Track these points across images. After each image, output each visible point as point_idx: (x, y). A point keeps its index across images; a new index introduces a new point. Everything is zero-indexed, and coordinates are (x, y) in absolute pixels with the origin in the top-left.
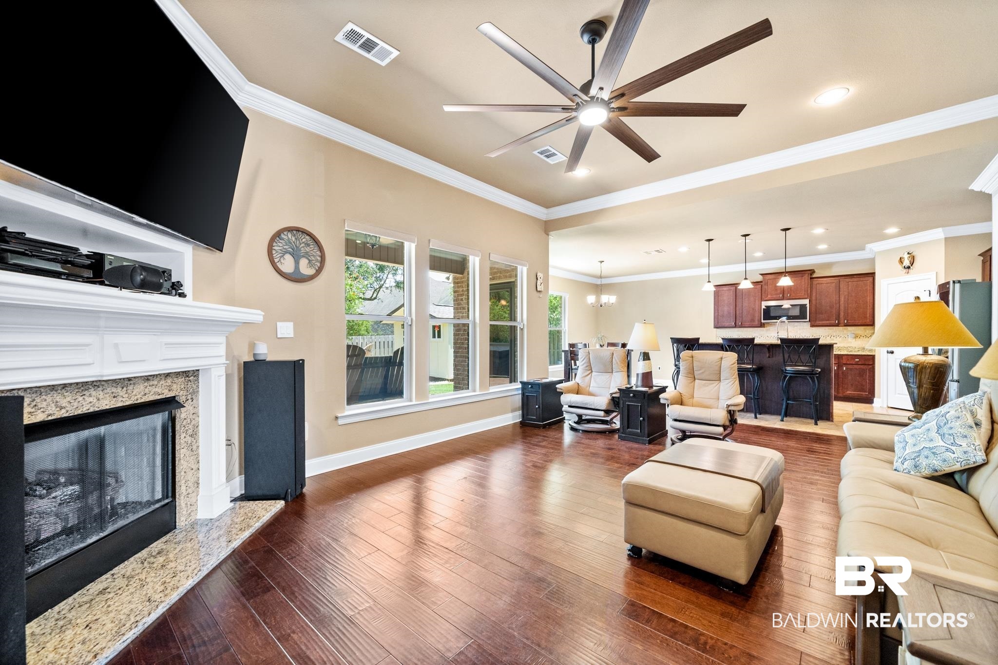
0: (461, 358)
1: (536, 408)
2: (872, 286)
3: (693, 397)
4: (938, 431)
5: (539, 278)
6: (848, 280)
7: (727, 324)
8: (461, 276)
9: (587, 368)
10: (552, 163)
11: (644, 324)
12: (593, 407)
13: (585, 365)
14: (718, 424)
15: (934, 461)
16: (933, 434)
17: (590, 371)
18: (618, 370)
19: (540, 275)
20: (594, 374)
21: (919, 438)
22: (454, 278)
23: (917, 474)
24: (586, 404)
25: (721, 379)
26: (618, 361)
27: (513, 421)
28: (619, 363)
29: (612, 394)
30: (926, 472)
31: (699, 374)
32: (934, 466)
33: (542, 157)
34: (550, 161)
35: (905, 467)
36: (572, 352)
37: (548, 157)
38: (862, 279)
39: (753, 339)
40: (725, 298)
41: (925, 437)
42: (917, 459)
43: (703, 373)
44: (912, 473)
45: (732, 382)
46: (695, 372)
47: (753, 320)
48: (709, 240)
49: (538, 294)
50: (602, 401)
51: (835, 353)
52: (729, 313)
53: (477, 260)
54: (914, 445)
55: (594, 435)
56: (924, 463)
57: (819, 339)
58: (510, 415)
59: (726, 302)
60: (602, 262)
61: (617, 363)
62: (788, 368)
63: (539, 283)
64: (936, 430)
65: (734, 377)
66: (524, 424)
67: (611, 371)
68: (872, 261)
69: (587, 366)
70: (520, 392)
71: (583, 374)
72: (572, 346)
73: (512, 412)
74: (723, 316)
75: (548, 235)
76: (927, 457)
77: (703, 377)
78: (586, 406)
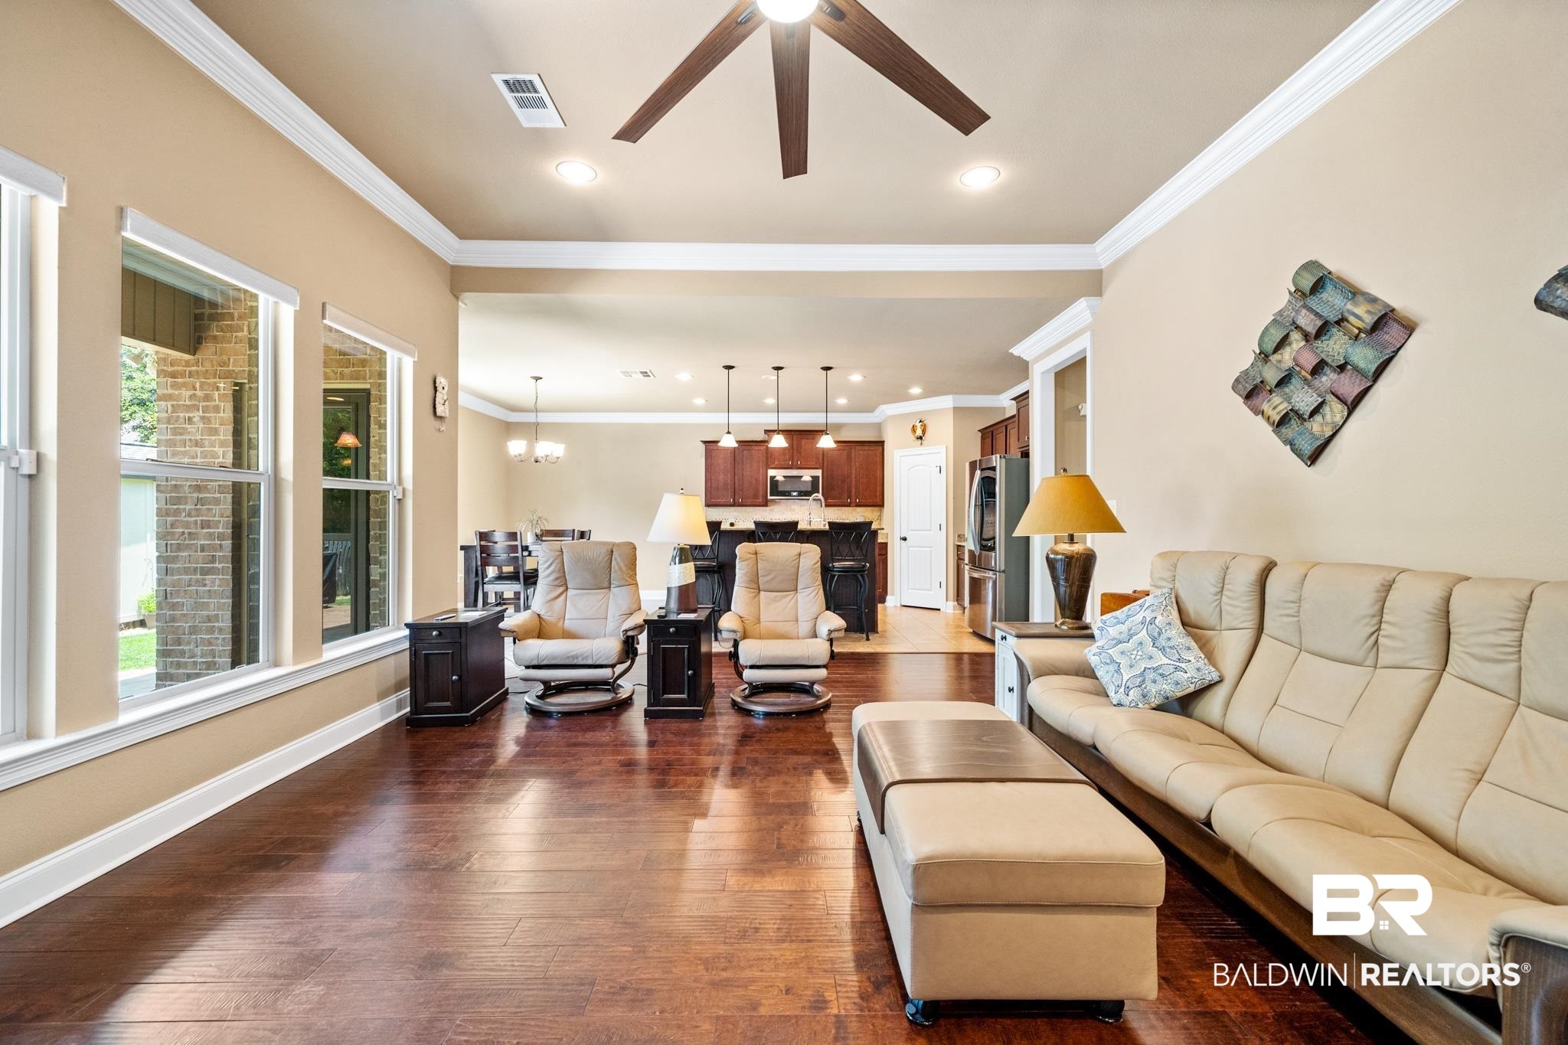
0: (186, 573)
1: (453, 682)
2: (881, 457)
3: (759, 621)
4: (1154, 644)
5: (439, 388)
6: (860, 448)
7: (721, 501)
8: (187, 357)
9: (556, 583)
10: (525, 124)
11: (682, 497)
12: (590, 662)
13: (552, 578)
14: (819, 664)
15: (1164, 686)
16: (1150, 649)
17: (561, 589)
18: (623, 583)
19: (442, 381)
20: (570, 592)
21: (1133, 657)
22: (161, 361)
23: (1146, 706)
24: (576, 657)
25: (799, 588)
26: (622, 565)
27: (382, 720)
28: (624, 569)
29: (626, 631)
30: (1156, 702)
31: (767, 582)
32: (1165, 692)
33: (509, 97)
34: (528, 118)
35: (1130, 698)
36: (483, 549)
37: (523, 104)
38: (872, 448)
39: (796, 524)
40: (720, 461)
41: (1140, 653)
42: (1143, 686)
43: (772, 579)
44: (1140, 705)
45: (815, 593)
46: (760, 579)
47: (756, 496)
48: (729, 367)
49: (436, 424)
50: (609, 646)
51: (879, 541)
52: (726, 484)
53: (287, 313)
54: (1131, 667)
55: (587, 720)
56: (1154, 690)
57: (871, 523)
58: (376, 707)
59: (722, 468)
60: (537, 379)
61: (621, 569)
62: (836, 564)
63: (439, 400)
64: (1152, 644)
65: (817, 584)
66: (412, 724)
67: (606, 584)
68: (879, 427)
69: (557, 579)
70: (407, 645)
71: (548, 593)
72: (483, 536)
73: (378, 701)
74: (718, 489)
75: (457, 298)
76: (1154, 682)
77: (772, 586)
78: (575, 662)
